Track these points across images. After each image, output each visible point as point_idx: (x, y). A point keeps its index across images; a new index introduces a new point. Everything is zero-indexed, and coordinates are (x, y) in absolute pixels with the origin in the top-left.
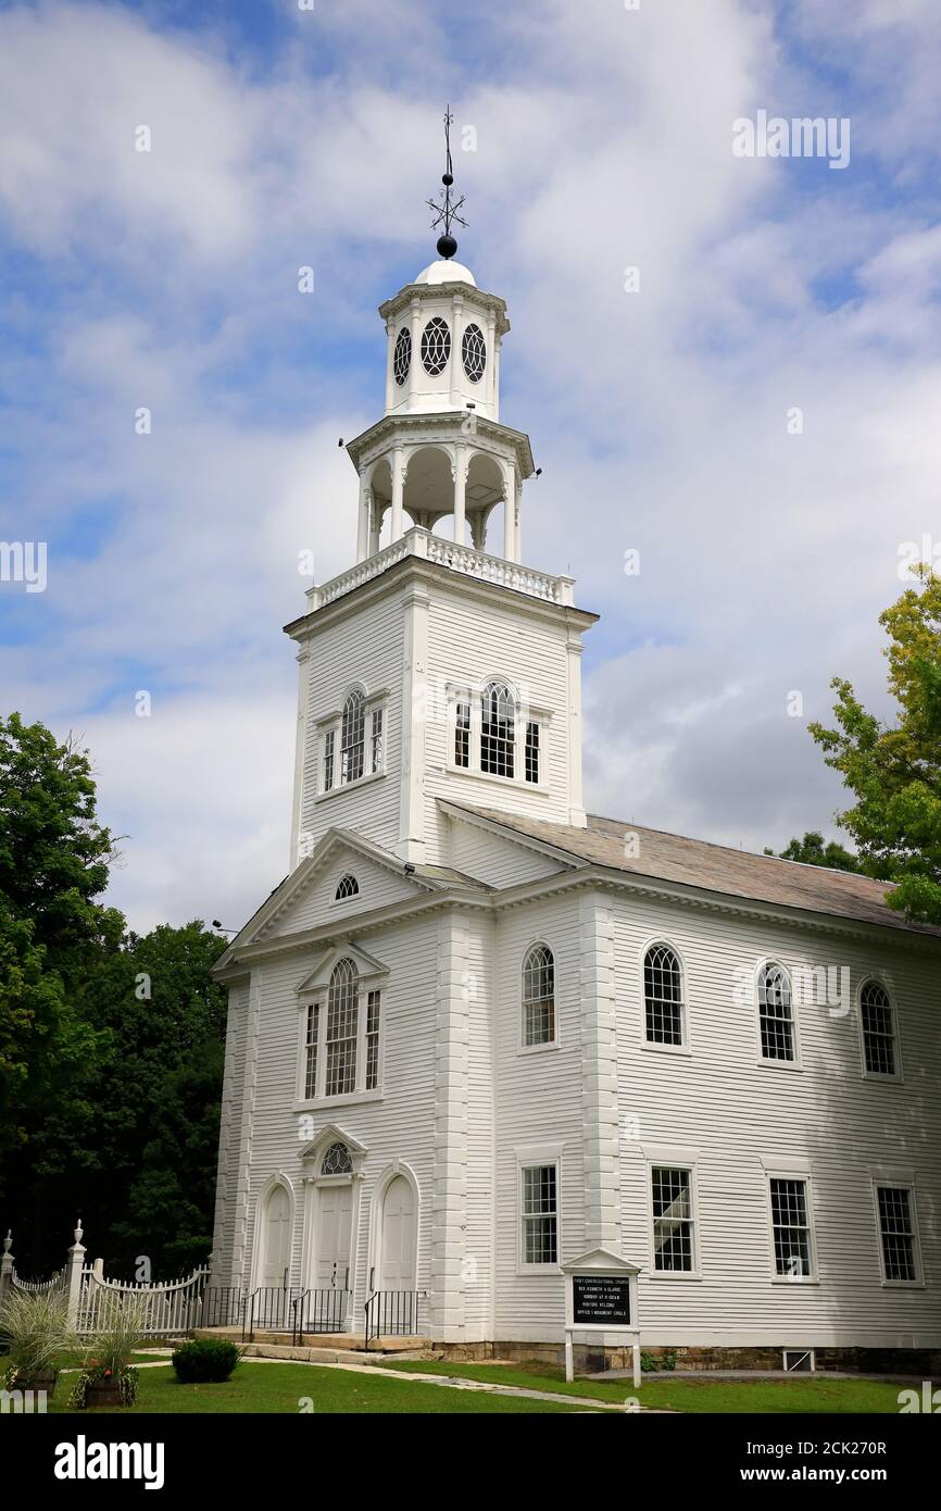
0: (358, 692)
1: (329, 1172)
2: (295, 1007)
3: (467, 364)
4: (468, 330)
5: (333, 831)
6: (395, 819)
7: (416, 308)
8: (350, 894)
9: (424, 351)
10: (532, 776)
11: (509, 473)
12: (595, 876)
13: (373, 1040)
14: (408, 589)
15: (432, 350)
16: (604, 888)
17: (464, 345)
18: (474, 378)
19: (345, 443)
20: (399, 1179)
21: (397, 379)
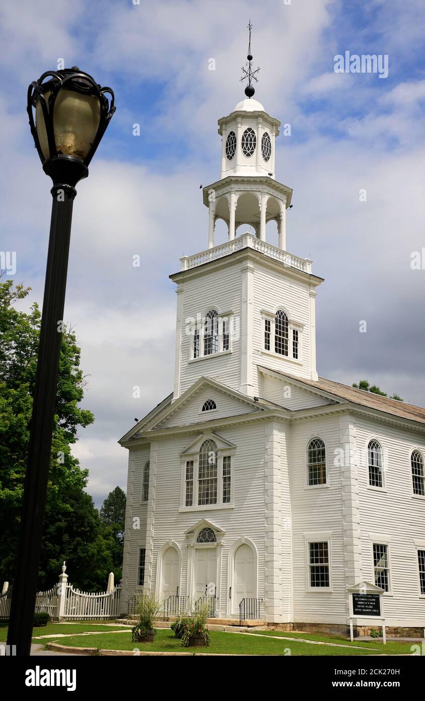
0: (213, 311)
1: (201, 541)
2: (180, 462)
3: (263, 152)
4: (264, 135)
5: (203, 378)
6: (240, 374)
7: (239, 122)
8: (211, 408)
9: (243, 144)
10: (295, 356)
11: (283, 207)
12: (350, 408)
13: (227, 480)
14: (244, 263)
15: (247, 144)
16: (353, 414)
17: (262, 143)
18: (267, 159)
19: (203, 187)
20: (244, 546)
21: (228, 157)
